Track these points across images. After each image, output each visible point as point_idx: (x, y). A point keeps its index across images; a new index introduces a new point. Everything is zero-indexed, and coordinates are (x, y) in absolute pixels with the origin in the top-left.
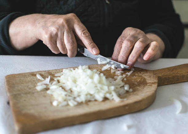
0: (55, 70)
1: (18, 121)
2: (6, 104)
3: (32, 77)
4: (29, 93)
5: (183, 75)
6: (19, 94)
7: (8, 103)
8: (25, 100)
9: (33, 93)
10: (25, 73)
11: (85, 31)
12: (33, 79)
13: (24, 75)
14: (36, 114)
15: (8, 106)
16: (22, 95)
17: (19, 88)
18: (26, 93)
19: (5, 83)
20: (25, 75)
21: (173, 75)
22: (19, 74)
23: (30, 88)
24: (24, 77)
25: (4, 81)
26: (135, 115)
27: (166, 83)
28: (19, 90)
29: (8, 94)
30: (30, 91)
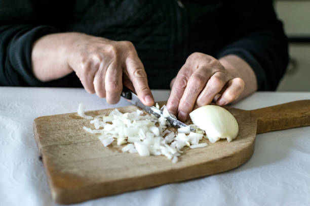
0: (106, 110)
1: (56, 184)
2: (37, 159)
3: (73, 120)
4: (70, 143)
5: (294, 118)
6: (56, 146)
7: (41, 158)
8: (64, 155)
9: (76, 144)
10: (63, 115)
11: (140, 70)
12: (76, 124)
13: (61, 117)
14: (82, 174)
15: (40, 162)
16: (61, 147)
17: (56, 137)
18: (65, 145)
19: (34, 130)
20: (63, 118)
21: (280, 117)
22: (55, 117)
23: (71, 137)
24: (62, 120)
25: (32, 126)
26: (223, 176)
27: (269, 130)
28: (55, 140)
29: (40, 146)
30: (70, 140)
